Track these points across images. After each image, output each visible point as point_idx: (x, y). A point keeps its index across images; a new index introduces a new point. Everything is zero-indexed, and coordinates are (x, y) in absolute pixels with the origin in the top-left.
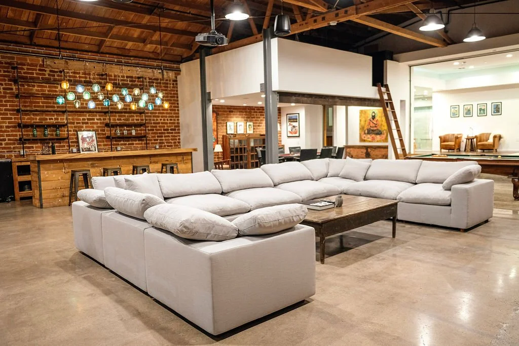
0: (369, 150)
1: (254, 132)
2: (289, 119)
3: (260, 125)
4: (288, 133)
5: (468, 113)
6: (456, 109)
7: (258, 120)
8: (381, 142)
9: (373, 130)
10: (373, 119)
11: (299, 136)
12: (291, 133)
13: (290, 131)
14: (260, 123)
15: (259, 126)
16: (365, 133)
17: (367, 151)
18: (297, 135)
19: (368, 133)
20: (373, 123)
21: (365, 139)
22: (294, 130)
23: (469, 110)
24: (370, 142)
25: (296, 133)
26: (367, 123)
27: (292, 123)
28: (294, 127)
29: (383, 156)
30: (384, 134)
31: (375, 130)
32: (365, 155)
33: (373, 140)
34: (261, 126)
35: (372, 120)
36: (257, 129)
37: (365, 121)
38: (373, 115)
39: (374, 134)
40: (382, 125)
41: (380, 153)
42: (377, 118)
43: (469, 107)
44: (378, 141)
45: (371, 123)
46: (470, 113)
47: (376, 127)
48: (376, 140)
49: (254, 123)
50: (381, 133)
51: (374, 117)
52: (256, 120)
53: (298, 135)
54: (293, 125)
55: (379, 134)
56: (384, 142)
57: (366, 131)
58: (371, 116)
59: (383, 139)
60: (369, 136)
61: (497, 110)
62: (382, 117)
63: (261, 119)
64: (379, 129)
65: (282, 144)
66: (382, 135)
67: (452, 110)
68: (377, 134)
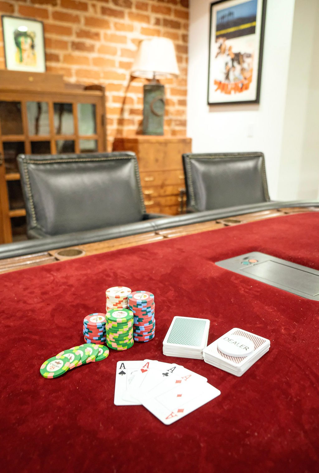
1: (47, 68)
2: (220, 27)
3: (88, 42)
4: (213, 87)
7: (76, 19)
11: (257, 101)
12: (221, 86)
13: (221, 78)
14: (83, 34)
15: (78, 46)
18: (250, 94)
22: (236, 73)
25: (244, 88)
27: (229, 43)
28: (238, 58)
34: (91, 49)
36: (69, 59)
49: (45, 29)
52: (58, 16)
53: (253, 97)
54: (235, 50)
63: (91, 12)
65: (189, 135)
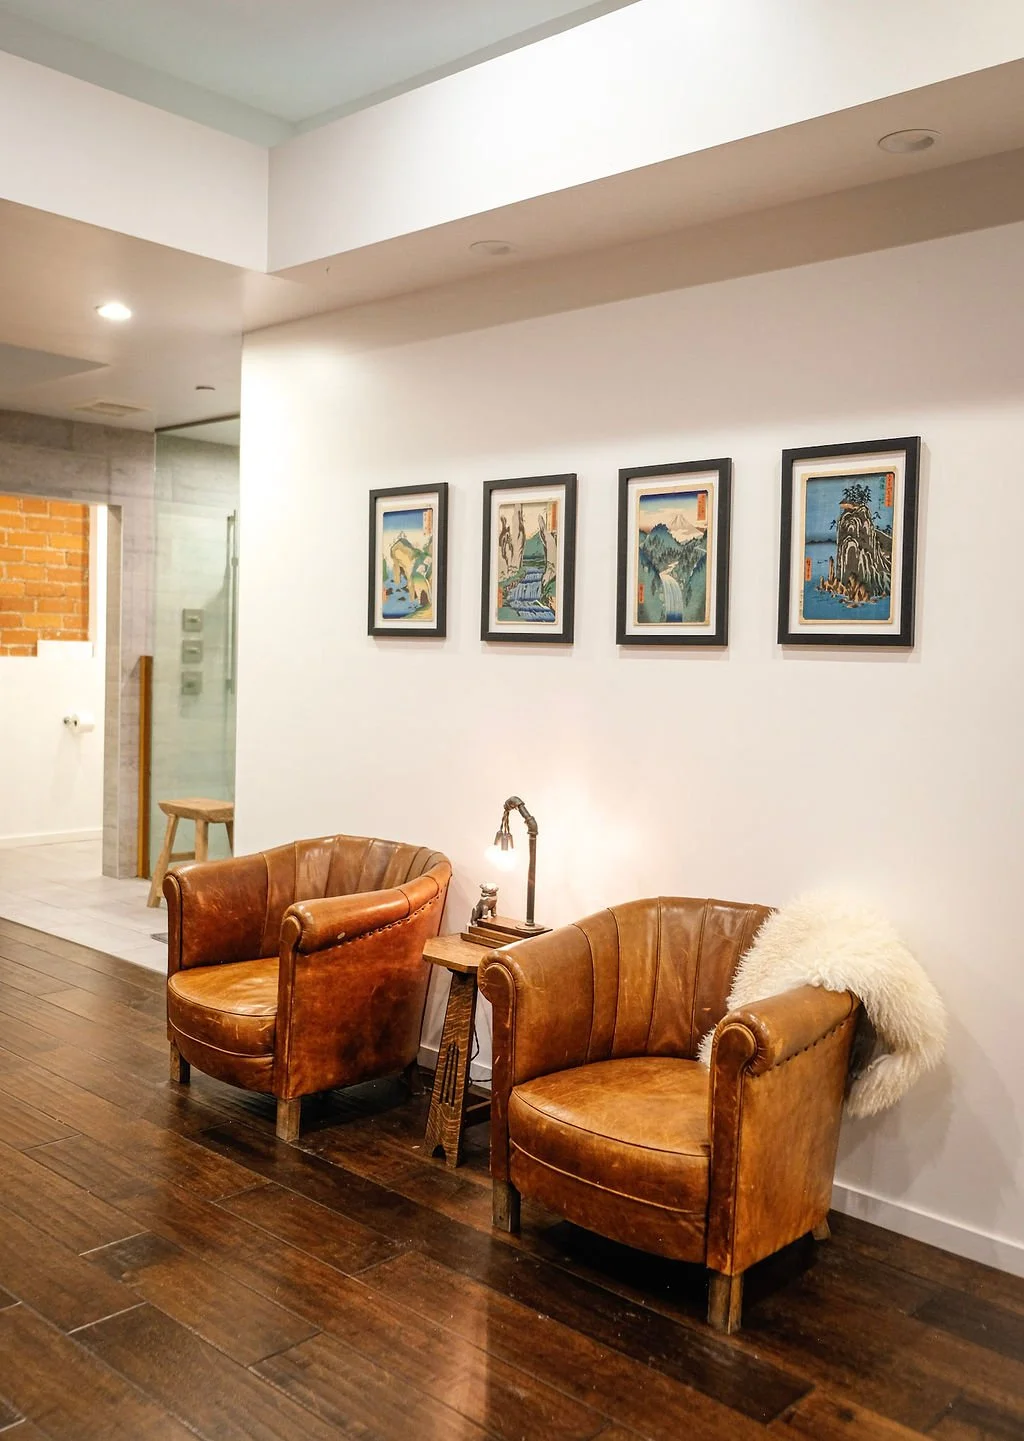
23: (535, 556)
43: (535, 513)
46: (547, 591)
61: (855, 569)
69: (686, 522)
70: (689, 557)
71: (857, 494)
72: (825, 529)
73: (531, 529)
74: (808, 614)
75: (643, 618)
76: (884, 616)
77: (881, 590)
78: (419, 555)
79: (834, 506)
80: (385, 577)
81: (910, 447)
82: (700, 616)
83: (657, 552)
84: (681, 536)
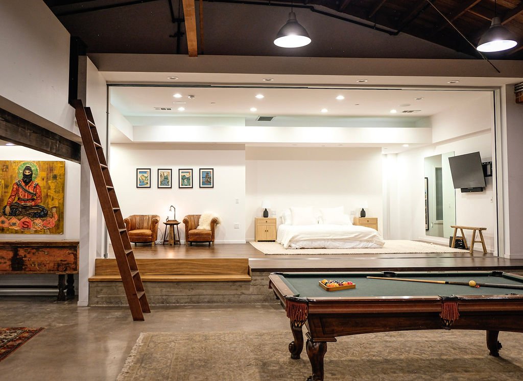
0: (22, 252)
5: (165, 183)
6: (146, 175)
8: (45, 233)
9: (24, 207)
10: (27, 183)
16: (4, 214)
17: (16, 254)
19: (13, 213)
20: (26, 191)
21: (6, 225)
23: (166, 178)
24: (16, 232)
26: (10, 190)
29: (59, 265)
30: (52, 216)
31: (31, 207)
32: (9, 263)
33: (25, 228)
35: (23, 184)
37: (6, 186)
38: (27, 173)
39: (29, 215)
40: (47, 196)
41: (52, 258)
42: (37, 180)
43: (166, 173)
44: (36, 232)
45: (21, 190)
46: (168, 182)
47: (33, 200)
48: (33, 229)
50: (46, 215)
51: (28, 179)
55: (40, 216)
56: (51, 233)
57: (8, 209)
58: (21, 176)
59: (50, 226)
60: (14, 220)
61: (207, 181)
62: (48, 179)
64: (42, 204)
66: (48, 219)
67: (139, 175)
68: (35, 216)
69: (187, 175)
70: (188, 179)
71: (208, 173)
72: (204, 176)
73: (165, 175)
74: (202, 185)
75: (182, 185)
76: (211, 185)
77: (211, 183)
78: (146, 177)
79: (205, 174)
80: (140, 180)
81: (213, 169)
82: (190, 185)
83: (184, 178)
84: (187, 176)
